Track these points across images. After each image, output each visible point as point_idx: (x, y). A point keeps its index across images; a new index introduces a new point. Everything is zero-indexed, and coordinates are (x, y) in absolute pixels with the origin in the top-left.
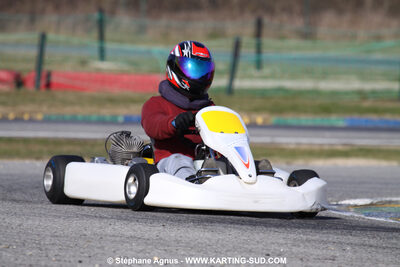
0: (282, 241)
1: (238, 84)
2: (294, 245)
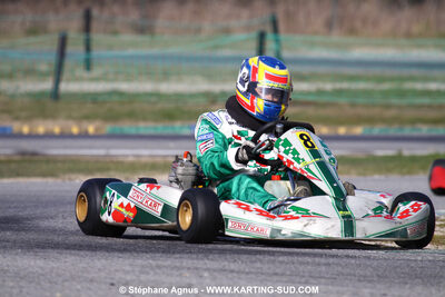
0: (128, 268)
1: (64, 87)
2: (141, 272)
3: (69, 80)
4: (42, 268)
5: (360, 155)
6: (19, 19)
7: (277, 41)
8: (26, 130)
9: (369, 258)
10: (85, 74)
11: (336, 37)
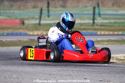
1: (42, 22)
2: (58, 71)
3: (43, 20)
4: (32, 70)
5: (120, 39)
6: (30, 4)
7: (99, 9)
8: (32, 33)
9: (119, 67)
10: (48, 19)
11: (115, 8)
